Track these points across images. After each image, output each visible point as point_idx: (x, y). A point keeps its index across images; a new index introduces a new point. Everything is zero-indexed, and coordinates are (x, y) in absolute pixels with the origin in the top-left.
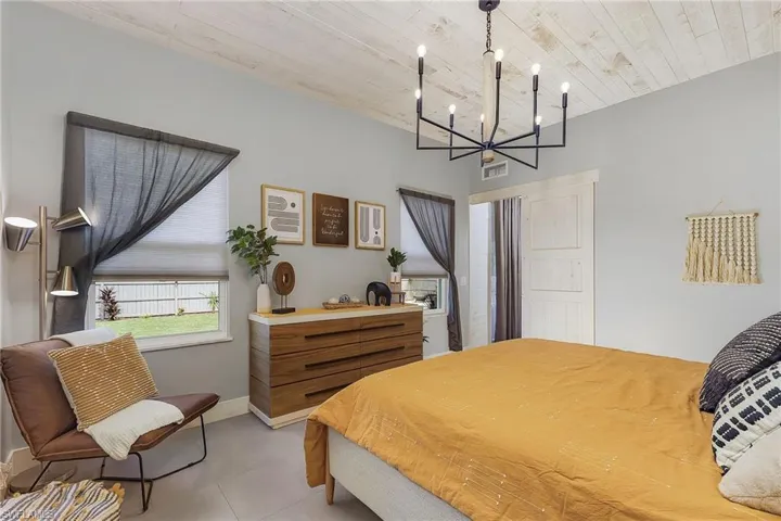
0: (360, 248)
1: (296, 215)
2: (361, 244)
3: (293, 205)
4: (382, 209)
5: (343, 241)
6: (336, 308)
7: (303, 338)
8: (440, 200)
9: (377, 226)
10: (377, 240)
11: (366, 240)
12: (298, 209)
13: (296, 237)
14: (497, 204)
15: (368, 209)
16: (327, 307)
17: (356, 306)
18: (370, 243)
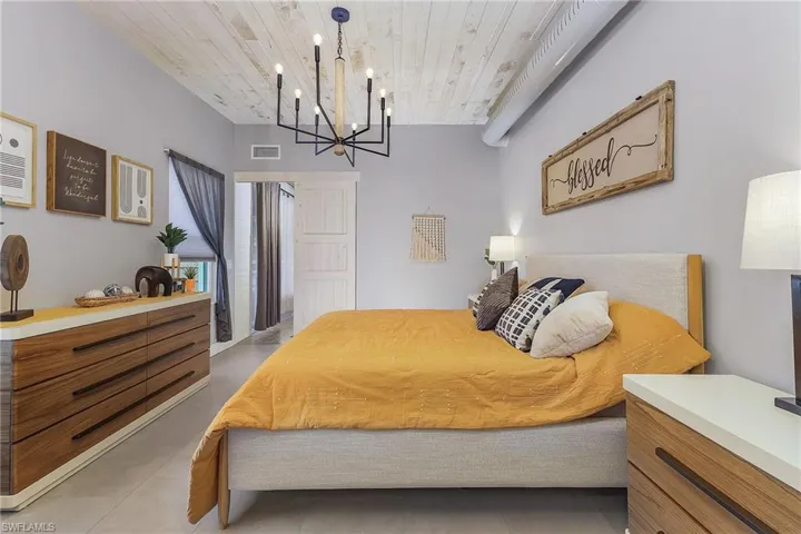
0: (121, 221)
1: (21, 161)
2: (122, 214)
3: (14, 143)
4: (149, 173)
5: (97, 210)
6: (101, 304)
7: (70, 353)
8: (211, 172)
9: (142, 193)
10: (142, 211)
11: (128, 209)
12: (24, 151)
13: (22, 195)
14: (259, 185)
15: (130, 169)
16: (83, 304)
17: (130, 299)
18: (133, 215)
